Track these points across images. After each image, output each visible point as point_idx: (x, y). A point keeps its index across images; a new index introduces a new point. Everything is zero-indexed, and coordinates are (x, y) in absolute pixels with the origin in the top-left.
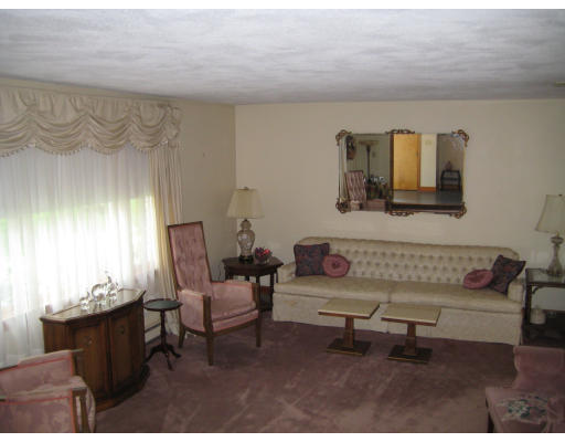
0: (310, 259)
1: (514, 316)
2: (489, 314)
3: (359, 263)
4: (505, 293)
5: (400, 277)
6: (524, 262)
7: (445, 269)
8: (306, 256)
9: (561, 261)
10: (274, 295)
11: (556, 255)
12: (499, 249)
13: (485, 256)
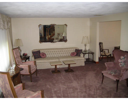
0: (37, 54)
1: (83, 60)
2: (79, 60)
3: (47, 54)
4: (80, 56)
5: (57, 56)
6: (82, 50)
7: (66, 53)
8: (36, 54)
9: (86, 49)
10: (36, 64)
11: (85, 48)
12: (75, 48)
13: (73, 50)
